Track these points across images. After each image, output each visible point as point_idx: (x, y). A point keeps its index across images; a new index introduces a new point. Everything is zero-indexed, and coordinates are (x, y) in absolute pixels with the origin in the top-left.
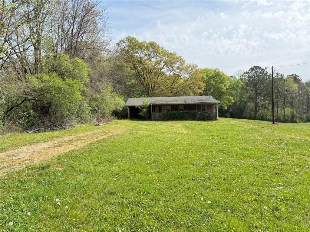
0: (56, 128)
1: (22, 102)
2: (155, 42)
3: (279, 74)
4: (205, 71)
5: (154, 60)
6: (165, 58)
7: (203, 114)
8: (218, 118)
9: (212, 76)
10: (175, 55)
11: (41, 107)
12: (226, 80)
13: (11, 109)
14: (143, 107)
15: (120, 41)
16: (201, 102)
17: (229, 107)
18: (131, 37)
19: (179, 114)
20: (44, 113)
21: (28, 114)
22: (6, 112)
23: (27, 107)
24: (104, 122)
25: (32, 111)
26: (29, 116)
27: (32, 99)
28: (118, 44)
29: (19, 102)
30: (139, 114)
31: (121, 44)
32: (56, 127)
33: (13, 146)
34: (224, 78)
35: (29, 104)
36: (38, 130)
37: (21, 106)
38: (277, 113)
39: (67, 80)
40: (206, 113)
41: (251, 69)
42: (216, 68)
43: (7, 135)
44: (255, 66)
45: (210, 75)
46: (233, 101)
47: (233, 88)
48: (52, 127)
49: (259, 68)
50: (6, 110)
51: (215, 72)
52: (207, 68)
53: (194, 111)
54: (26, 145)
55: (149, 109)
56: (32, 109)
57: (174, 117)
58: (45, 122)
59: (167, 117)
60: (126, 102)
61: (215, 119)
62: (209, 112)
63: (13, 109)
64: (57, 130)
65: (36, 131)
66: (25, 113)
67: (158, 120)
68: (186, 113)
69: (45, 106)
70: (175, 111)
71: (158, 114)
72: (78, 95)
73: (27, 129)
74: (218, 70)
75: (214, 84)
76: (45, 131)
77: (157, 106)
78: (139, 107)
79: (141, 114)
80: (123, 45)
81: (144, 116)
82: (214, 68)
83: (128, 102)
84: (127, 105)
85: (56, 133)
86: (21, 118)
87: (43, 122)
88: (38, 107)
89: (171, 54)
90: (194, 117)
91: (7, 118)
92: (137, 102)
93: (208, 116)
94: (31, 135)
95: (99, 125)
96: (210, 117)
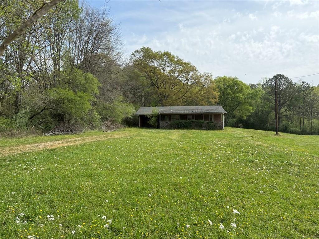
0: (68, 133)
1: (42, 111)
2: (169, 52)
3: (305, 83)
4: (222, 80)
5: (168, 69)
6: (179, 67)
7: (209, 123)
8: (224, 128)
9: (229, 85)
10: (189, 64)
11: (57, 115)
12: (244, 89)
13: (33, 116)
14: (152, 116)
15: (135, 52)
16: (208, 111)
17: (249, 117)
18: (146, 48)
19: (186, 123)
20: (60, 120)
21: (47, 120)
22: (30, 119)
23: (45, 115)
24: (112, 129)
25: (49, 118)
26: (47, 122)
27: (50, 109)
28: (133, 54)
29: (39, 111)
30: (148, 122)
31: (136, 55)
32: (68, 131)
33: (35, 142)
34: (243, 87)
35: (48, 112)
36: (54, 134)
37: (41, 114)
38: (303, 124)
39: (78, 94)
40: (213, 122)
41: (274, 78)
42: (235, 77)
43: (30, 136)
44: (278, 75)
45: (228, 84)
46: (252, 111)
47: (252, 97)
48: (65, 131)
49: (283, 76)
50: (30, 117)
51: (233, 81)
52: (225, 76)
53: (200, 120)
54: (43, 142)
55: (158, 118)
56: (50, 116)
57: (181, 126)
58: (59, 127)
59: (175, 126)
60: (137, 111)
61: (221, 129)
62: (215, 122)
63: (35, 116)
64: (68, 134)
65: (51, 134)
66: (43, 120)
67: (165, 129)
68: (193, 122)
69: (61, 115)
70: (182, 120)
71: (165, 123)
72: (88, 106)
73: (45, 133)
74: (237, 78)
75: (231, 93)
76: (59, 134)
77: (166, 115)
78: (149, 116)
79: (150, 122)
80: (138, 56)
81: (152, 124)
82: (233, 77)
83: (139, 111)
84: (137, 114)
85: (67, 136)
86: (41, 124)
87: (58, 127)
88: (55, 115)
89: (185, 64)
90: (200, 127)
91: (30, 123)
92: (147, 111)
93: (214, 126)
94: (48, 137)
95: (106, 132)
96: (216, 127)
